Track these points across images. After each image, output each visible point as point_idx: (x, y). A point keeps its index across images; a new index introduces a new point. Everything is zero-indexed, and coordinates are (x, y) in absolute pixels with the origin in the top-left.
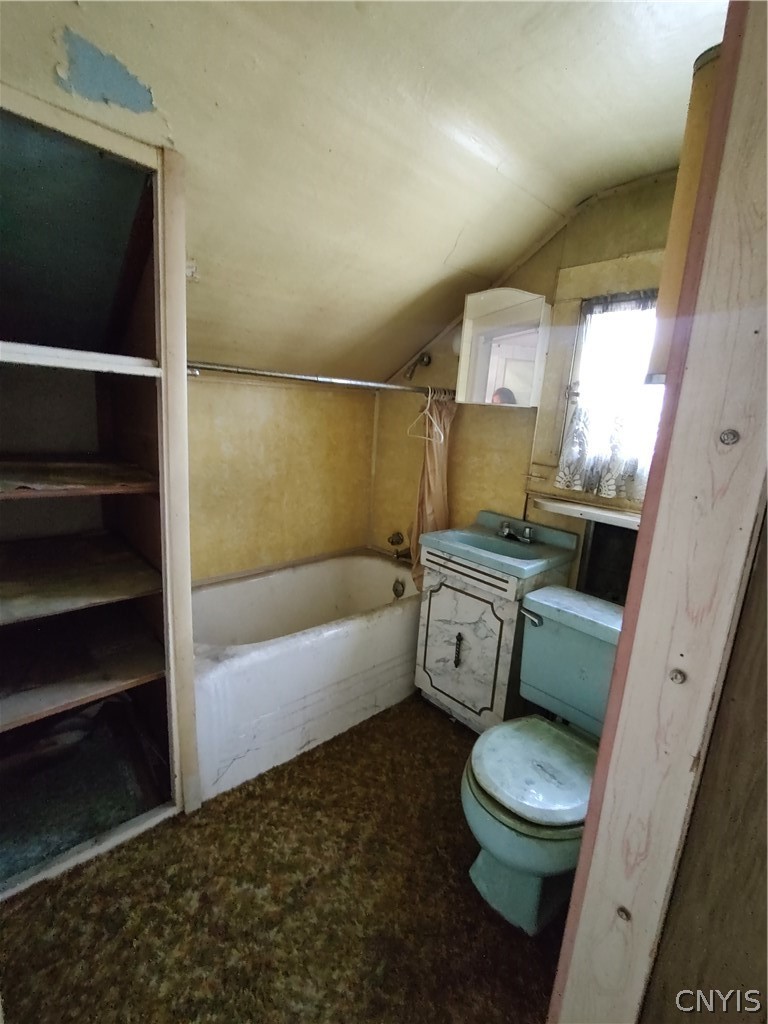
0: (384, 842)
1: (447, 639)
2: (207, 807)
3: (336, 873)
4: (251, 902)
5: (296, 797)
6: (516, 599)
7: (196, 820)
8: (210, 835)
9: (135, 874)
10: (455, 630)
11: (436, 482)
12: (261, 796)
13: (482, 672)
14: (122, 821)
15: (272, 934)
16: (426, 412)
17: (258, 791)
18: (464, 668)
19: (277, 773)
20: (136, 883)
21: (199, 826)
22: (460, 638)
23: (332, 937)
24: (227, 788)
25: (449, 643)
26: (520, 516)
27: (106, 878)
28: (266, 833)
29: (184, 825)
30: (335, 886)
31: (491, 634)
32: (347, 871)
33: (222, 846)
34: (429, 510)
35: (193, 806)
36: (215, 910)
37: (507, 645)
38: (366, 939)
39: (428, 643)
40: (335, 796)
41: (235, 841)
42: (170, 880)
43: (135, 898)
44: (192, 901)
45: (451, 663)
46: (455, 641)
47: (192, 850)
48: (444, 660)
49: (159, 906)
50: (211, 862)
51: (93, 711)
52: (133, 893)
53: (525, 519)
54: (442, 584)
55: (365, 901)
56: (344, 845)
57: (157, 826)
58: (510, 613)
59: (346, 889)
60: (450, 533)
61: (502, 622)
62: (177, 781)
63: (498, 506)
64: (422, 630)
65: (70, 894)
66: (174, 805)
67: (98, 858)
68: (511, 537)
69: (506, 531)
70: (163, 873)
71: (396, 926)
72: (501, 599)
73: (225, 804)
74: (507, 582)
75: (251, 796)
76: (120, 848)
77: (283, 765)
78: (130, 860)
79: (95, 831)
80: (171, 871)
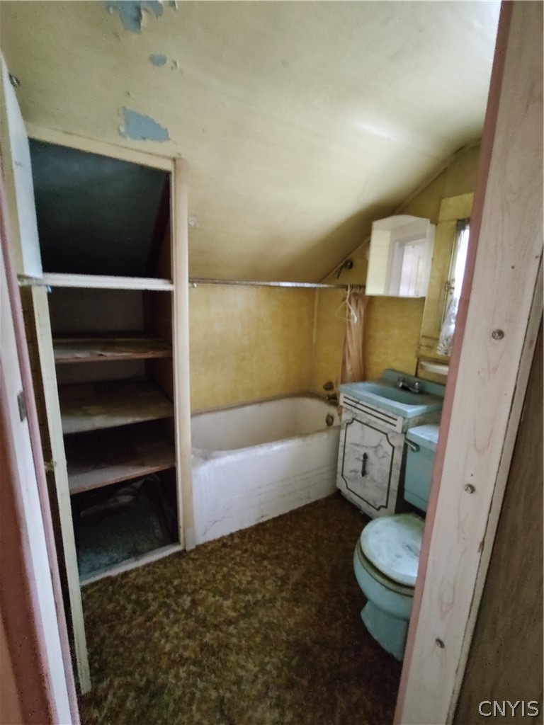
0: (305, 586)
1: (357, 456)
2: (199, 549)
3: (272, 600)
4: (220, 608)
5: (252, 550)
6: (402, 432)
7: (192, 555)
8: (200, 565)
9: (156, 581)
10: (362, 451)
11: (354, 348)
12: (230, 546)
13: (380, 481)
14: (151, 550)
15: (231, 629)
16: (347, 301)
17: (229, 543)
18: (368, 477)
19: (242, 533)
20: (157, 587)
21: (193, 559)
22: (365, 456)
23: (266, 637)
24: (211, 538)
25: (358, 459)
26: (413, 373)
27: (140, 581)
28: (232, 569)
29: (184, 557)
30: (271, 607)
31: (386, 455)
32: (280, 600)
33: (206, 573)
34: (349, 367)
35: (190, 547)
36: (199, 608)
37: (397, 464)
38: (288, 642)
39: (345, 459)
40: (277, 552)
41: (213, 571)
42: (175, 588)
43: (156, 594)
44: (186, 601)
45: (360, 474)
46: (362, 458)
47: (187, 572)
48: (356, 471)
49: (168, 601)
50: (199, 580)
51: (138, 484)
52: (154, 592)
53: (416, 375)
54: (354, 419)
55: (289, 620)
56: (279, 583)
57: (170, 556)
58: (399, 442)
59: (279, 610)
60: (361, 385)
61: (394, 447)
62: (181, 531)
63: (398, 366)
64: (341, 449)
65: (122, 586)
66: (180, 544)
67: (137, 569)
68: (404, 388)
69: (401, 384)
70: (171, 583)
71: (308, 638)
72: (393, 431)
73: (209, 548)
74: (396, 420)
75: (225, 545)
76: (148, 565)
77: (246, 529)
78: (154, 573)
79: (136, 554)
80: (176, 582)
